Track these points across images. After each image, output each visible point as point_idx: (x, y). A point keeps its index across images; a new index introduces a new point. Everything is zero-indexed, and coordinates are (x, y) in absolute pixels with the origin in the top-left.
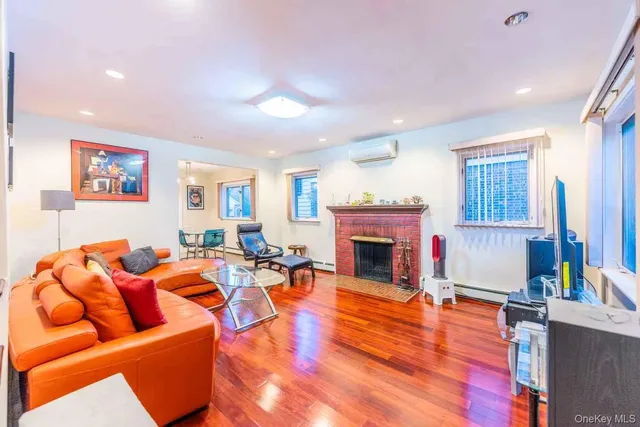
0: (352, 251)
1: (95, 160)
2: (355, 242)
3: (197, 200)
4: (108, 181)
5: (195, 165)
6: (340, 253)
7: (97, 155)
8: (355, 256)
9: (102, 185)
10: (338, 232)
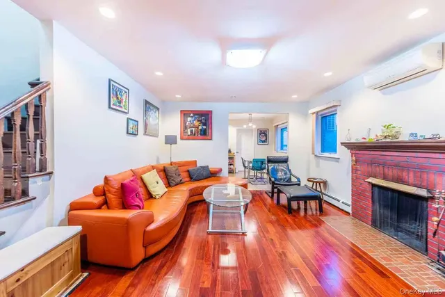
0: (369, 194)
1: (189, 119)
2: (373, 185)
3: (264, 139)
4: (194, 129)
5: (254, 115)
6: (357, 194)
7: (190, 116)
8: (373, 202)
9: (191, 131)
10: (354, 170)
